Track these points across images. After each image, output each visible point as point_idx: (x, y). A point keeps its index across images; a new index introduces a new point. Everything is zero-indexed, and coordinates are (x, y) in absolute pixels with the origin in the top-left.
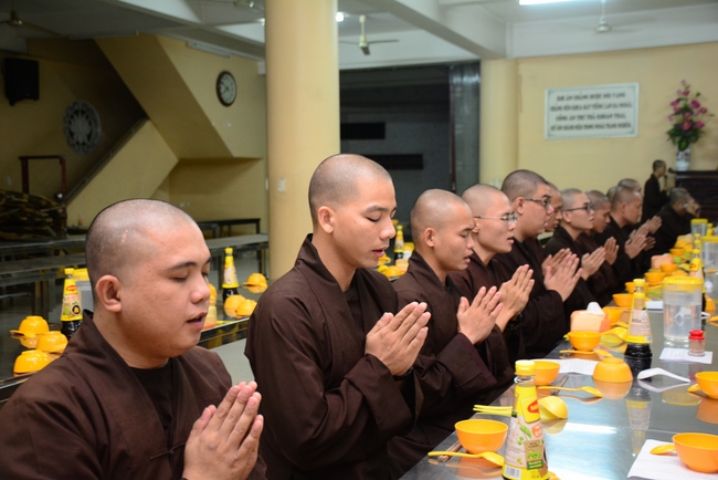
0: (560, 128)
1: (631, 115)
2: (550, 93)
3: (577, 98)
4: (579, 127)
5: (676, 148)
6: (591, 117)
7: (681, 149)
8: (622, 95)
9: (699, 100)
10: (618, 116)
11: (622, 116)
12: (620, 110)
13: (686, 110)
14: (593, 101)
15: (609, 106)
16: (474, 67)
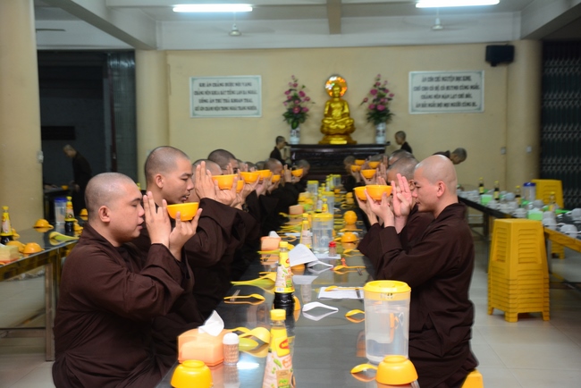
0: (202, 109)
1: (256, 100)
2: (193, 80)
3: (215, 85)
4: (217, 109)
5: (290, 127)
6: (226, 101)
7: (293, 128)
8: (249, 84)
9: (304, 90)
10: (247, 100)
11: (250, 101)
12: (248, 96)
13: (295, 98)
14: (227, 88)
15: (240, 93)
16: (130, 54)
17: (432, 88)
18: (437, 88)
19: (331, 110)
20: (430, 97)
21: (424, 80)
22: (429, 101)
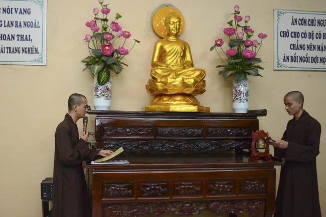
7: (101, 82)
8: (26, 11)
9: (119, 21)
10: (22, 38)
11: (28, 38)
15: (10, 24)
17: (304, 35)
18: (311, 36)
19: (163, 55)
20: (302, 47)
21: (294, 22)
22: (301, 53)
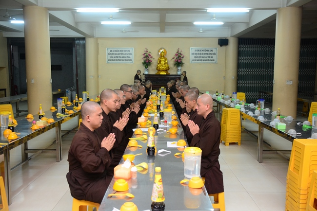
0: (111, 60)
1: (132, 57)
2: (108, 49)
3: (116, 51)
4: (117, 60)
5: (145, 67)
6: (120, 57)
8: (129, 51)
9: (150, 54)
10: (128, 57)
11: (130, 57)
12: (129, 56)
13: (147, 57)
14: (121, 52)
15: (126, 54)
16: (84, 39)
17: (198, 54)
18: (200, 54)
19: (160, 61)
20: (198, 57)
21: (196, 51)
22: (197, 59)
